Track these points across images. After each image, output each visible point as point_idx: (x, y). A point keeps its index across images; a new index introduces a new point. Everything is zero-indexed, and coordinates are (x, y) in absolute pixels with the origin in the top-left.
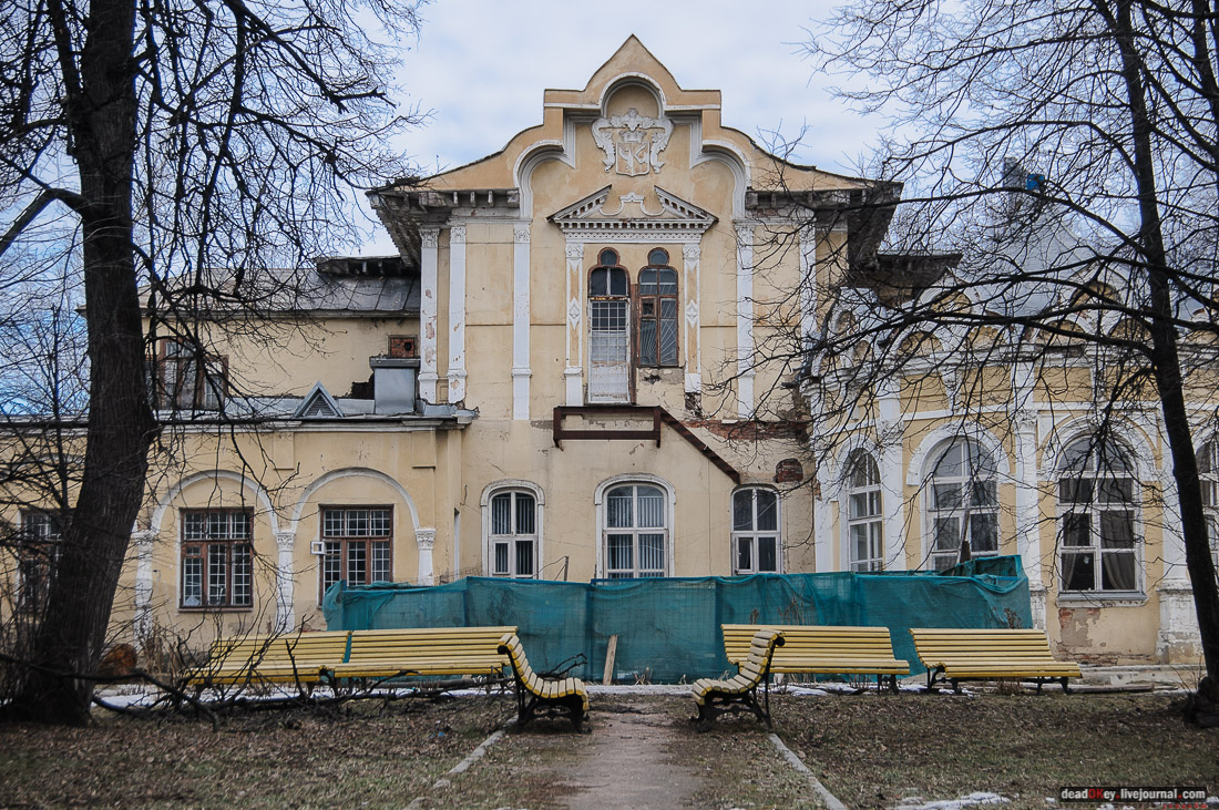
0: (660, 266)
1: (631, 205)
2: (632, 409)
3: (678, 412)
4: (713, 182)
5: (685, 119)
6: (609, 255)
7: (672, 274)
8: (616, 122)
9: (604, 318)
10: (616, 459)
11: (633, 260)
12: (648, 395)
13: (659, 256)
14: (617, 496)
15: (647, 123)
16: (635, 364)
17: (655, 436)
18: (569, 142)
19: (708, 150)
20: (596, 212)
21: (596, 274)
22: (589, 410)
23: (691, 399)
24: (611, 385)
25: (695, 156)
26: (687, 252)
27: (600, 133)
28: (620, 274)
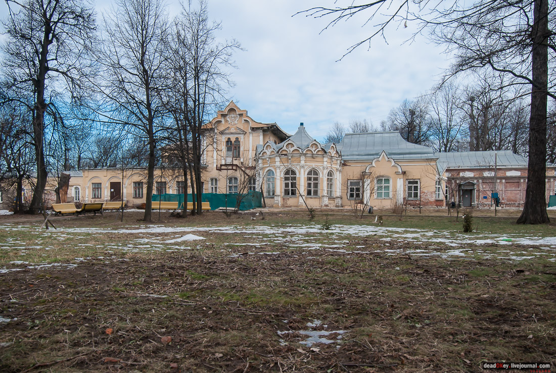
0: (237, 140)
1: (233, 130)
2: (232, 165)
3: (240, 165)
4: (246, 126)
5: (241, 115)
6: (229, 139)
7: (239, 142)
8: (230, 116)
9: (229, 149)
10: (230, 173)
11: (233, 140)
12: (235, 162)
13: (237, 138)
14: (230, 179)
15: (235, 116)
16: (233, 157)
17: (236, 170)
18: (223, 120)
19: (245, 120)
20: (227, 131)
21: (227, 142)
22: (226, 165)
23: (242, 163)
24: (229, 161)
25: (243, 121)
26: (241, 137)
27: (228, 118)
28: (231, 142)
